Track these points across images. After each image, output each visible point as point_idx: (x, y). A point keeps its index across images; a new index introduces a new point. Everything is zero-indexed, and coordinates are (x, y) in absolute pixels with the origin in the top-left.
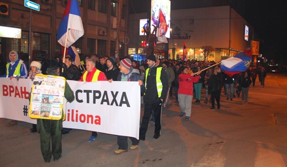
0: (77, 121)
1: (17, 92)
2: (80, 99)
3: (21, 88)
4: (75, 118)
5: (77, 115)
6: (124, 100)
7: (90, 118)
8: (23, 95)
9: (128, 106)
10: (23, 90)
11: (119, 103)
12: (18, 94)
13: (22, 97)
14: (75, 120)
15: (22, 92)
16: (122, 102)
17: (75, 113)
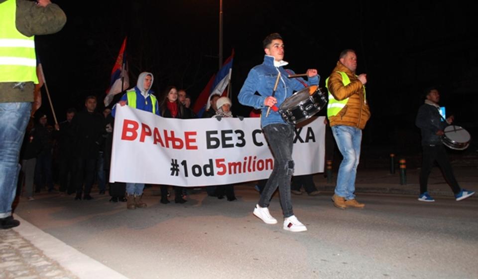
0: (254, 170)
1: (157, 138)
2: (258, 141)
3: (165, 132)
4: (251, 168)
5: (254, 162)
6: (311, 135)
7: (269, 163)
8: (170, 143)
9: (314, 141)
10: (169, 135)
11: (304, 140)
12: (160, 140)
13: (168, 146)
14: (252, 170)
15: (167, 139)
16: (308, 138)
17: (253, 160)
